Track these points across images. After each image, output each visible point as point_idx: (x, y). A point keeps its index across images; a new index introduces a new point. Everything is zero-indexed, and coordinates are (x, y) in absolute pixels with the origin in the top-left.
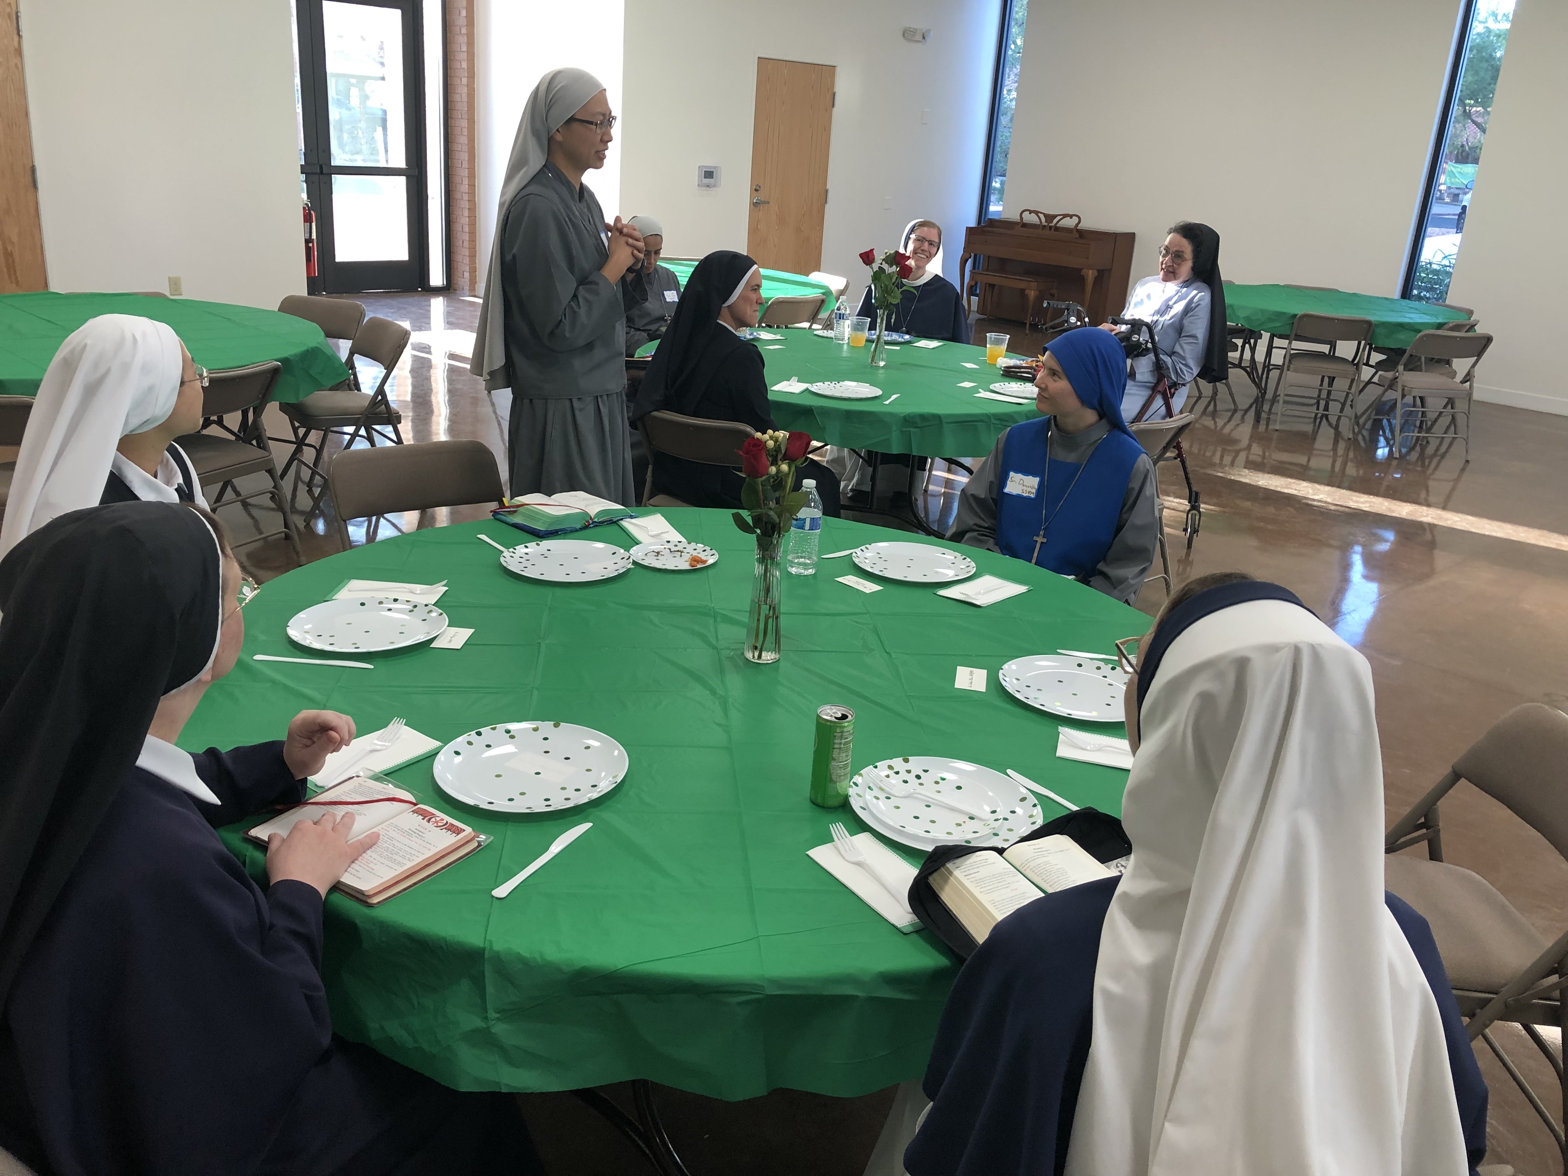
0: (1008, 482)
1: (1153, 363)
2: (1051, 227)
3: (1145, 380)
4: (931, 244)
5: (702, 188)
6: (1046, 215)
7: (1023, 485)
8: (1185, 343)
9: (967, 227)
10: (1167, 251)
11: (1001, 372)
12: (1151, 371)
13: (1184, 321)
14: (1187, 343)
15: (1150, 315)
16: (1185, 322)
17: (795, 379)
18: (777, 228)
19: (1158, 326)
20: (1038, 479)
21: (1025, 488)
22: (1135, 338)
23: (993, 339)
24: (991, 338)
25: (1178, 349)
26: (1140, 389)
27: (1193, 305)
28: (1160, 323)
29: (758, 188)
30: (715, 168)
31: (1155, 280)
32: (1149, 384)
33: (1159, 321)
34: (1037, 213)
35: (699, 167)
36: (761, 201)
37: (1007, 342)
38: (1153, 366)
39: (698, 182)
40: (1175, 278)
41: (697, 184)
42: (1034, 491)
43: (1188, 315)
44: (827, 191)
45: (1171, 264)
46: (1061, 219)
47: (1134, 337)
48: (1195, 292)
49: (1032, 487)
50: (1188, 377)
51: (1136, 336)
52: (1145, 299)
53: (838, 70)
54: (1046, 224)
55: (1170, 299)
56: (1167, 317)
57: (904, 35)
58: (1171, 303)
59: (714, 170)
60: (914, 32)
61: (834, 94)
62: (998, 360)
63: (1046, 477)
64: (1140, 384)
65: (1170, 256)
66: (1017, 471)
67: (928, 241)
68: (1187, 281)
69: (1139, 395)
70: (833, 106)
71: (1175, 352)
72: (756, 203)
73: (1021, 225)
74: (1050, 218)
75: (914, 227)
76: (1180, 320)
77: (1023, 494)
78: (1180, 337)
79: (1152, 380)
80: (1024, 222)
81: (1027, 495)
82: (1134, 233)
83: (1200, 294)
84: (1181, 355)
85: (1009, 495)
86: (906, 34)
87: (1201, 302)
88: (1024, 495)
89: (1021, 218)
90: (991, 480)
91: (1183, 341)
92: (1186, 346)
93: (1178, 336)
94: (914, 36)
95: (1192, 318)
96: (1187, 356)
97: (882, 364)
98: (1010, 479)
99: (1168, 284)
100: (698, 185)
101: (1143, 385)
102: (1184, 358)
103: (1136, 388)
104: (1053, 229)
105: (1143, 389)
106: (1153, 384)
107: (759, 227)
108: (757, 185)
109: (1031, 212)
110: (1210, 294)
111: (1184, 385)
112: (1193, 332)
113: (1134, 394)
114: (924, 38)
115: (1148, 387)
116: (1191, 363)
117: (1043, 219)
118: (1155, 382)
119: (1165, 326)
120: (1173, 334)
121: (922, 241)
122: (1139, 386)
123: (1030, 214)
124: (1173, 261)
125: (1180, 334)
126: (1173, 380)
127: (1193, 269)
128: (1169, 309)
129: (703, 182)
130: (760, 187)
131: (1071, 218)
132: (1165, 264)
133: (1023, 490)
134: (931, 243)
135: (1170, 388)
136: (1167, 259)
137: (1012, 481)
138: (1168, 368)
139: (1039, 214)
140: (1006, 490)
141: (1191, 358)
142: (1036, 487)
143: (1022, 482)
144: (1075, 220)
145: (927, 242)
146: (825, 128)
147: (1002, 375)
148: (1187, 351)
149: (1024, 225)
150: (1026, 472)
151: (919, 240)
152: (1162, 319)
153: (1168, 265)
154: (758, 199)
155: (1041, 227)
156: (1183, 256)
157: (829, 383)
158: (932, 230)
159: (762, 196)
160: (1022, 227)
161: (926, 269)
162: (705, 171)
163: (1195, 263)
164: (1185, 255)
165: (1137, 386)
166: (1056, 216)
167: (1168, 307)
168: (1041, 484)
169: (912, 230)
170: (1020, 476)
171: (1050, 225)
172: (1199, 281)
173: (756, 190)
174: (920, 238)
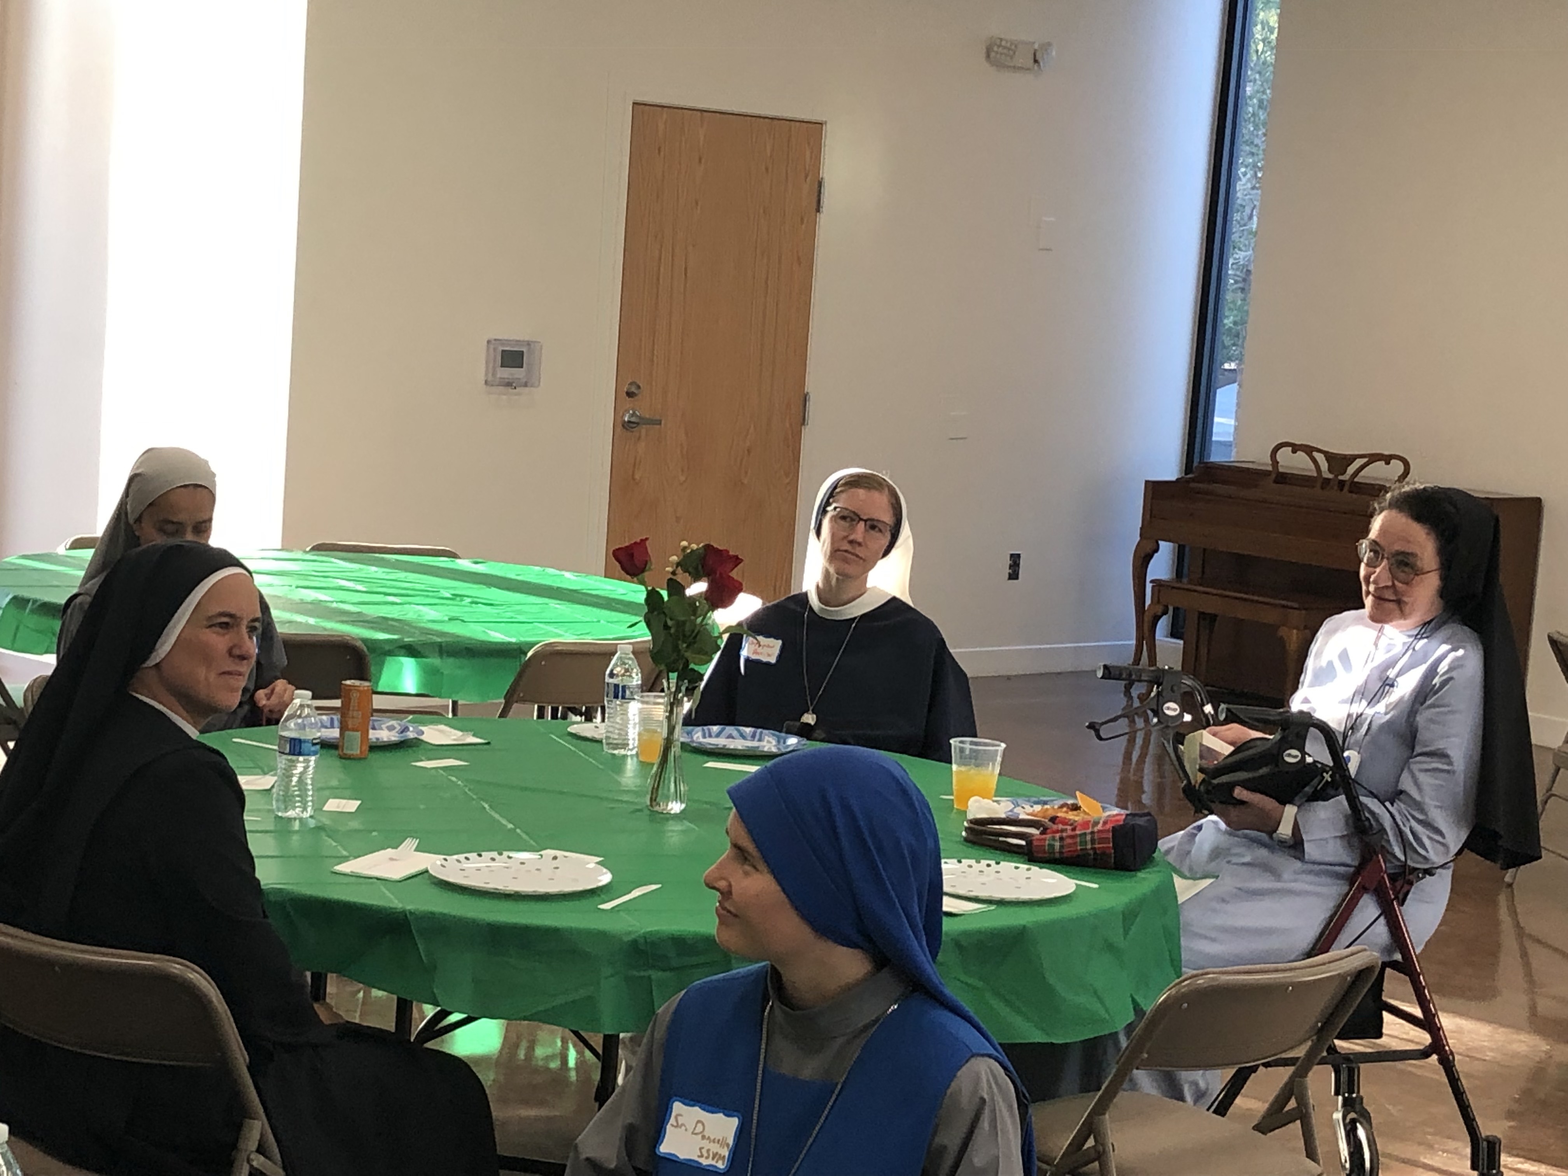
0: (669, 1127)
1: (1346, 817)
2: (1342, 484)
3: (1328, 859)
4: (873, 527)
5: (494, 389)
6: (1329, 456)
7: (703, 1137)
8: (1421, 770)
9: (1147, 482)
10: (1376, 552)
11: (964, 834)
12: (1342, 837)
13: (1418, 718)
14: (1427, 770)
15: (1344, 702)
16: (1421, 719)
17: (410, 844)
18: (682, 478)
19: (1362, 725)
20: (734, 1122)
21: (705, 1144)
22: (1292, 756)
23: (967, 752)
24: (962, 750)
25: (1406, 783)
26: (1317, 879)
27: (1437, 681)
28: (1366, 719)
29: (633, 389)
30: (529, 344)
31: (1358, 621)
32: (1342, 869)
33: (1363, 716)
34: (1309, 450)
35: (489, 342)
36: (640, 417)
37: (999, 759)
38: (1347, 824)
39: (486, 374)
40: (1403, 615)
41: (482, 378)
42: (725, 1152)
43: (1428, 702)
44: (805, 398)
45: (1390, 584)
46: (1363, 467)
47: (1289, 755)
48: (1445, 647)
49: (721, 1143)
50: (1437, 854)
51: (1294, 752)
52: (1337, 664)
53: (829, 131)
54: (1331, 476)
55: (1391, 664)
56: (1381, 707)
57: (988, 56)
58: (1392, 673)
59: (524, 349)
60: (1012, 49)
61: (820, 184)
62: (970, 803)
63: (755, 1117)
64: (1317, 868)
65: (1385, 562)
66: (691, 1100)
67: (866, 521)
68: (1429, 622)
69: (1317, 894)
70: (818, 210)
71: (1401, 792)
72: (629, 422)
73: (1273, 476)
74: (1339, 462)
75: (835, 487)
76: (1409, 716)
77: (701, 1160)
78: (1411, 758)
79: (1348, 861)
80: (1281, 470)
81: (710, 1162)
82: (1539, 500)
83: (1452, 655)
84: (1414, 800)
85: (671, 1161)
86: (992, 54)
87: (1454, 674)
88: (704, 1162)
89: (1275, 463)
90: (630, 1120)
91: (1418, 764)
92: (1422, 777)
93: (1406, 754)
94: (1012, 58)
95: (1433, 710)
96: (1427, 800)
97: (676, 807)
98: (672, 1121)
99: (1388, 628)
100: (486, 382)
101: (1323, 869)
102: (1419, 806)
103: (1311, 878)
104: (1346, 489)
105: (1324, 879)
106: (1352, 870)
107: (637, 477)
108: (631, 384)
109: (1295, 448)
110: (1482, 652)
111: (1429, 872)
112: (1440, 745)
113: (1307, 893)
114: (1036, 61)
115: (1337, 876)
116: (1440, 819)
117: (1324, 465)
118: (1356, 863)
119: (1374, 727)
120: (1394, 749)
121: (852, 520)
122: (1318, 874)
123: (1294, 452)
124: (1394, 577)
125: (1413, 749)
126: (1399, 860)
127: (1443, 593)
128: (1387, 687)
129: (498, 376)
130: (639, 387)
131: (1388, 463)
132: (1375, 582)
133: (701, 1149)
134: (873, 525)
135: (1393, 878)
136: (1378, 570)
137: (677, 1126)
138: (1383, 830)
139: (1315, 454)
140: (664, 1148)
141: (1436, 807)
142: (731, 1141)
143: (700, 1128)
144: (1397, 467)
145: (862, 524)
146: (799, 258)
147: (966, 840)
148: (1427, 789)
149: (1283, 478)
150: (711, 1104)
151: (844, 518)
152: (1370, 712)
153: (1381, 585)
154: (634, 415)
155: (1319, 485)
156: (1415, 565)
157: (494, 854)
158: (876, 495)
159: (643, 408)
160: (1276, 482)
161: (869, 584)
162: (503, 351)
163: (1445, 578)
164: (1419, 563)
165: (1310, 872)
166: (1354, 458)
167: (1388, 684)
168: (741, 1133)
169: (832, 495)
170: (696, 1112)
171: (1341, 478)
172: (1454, 622)
173: (630, 394)
174: (846, 513)
